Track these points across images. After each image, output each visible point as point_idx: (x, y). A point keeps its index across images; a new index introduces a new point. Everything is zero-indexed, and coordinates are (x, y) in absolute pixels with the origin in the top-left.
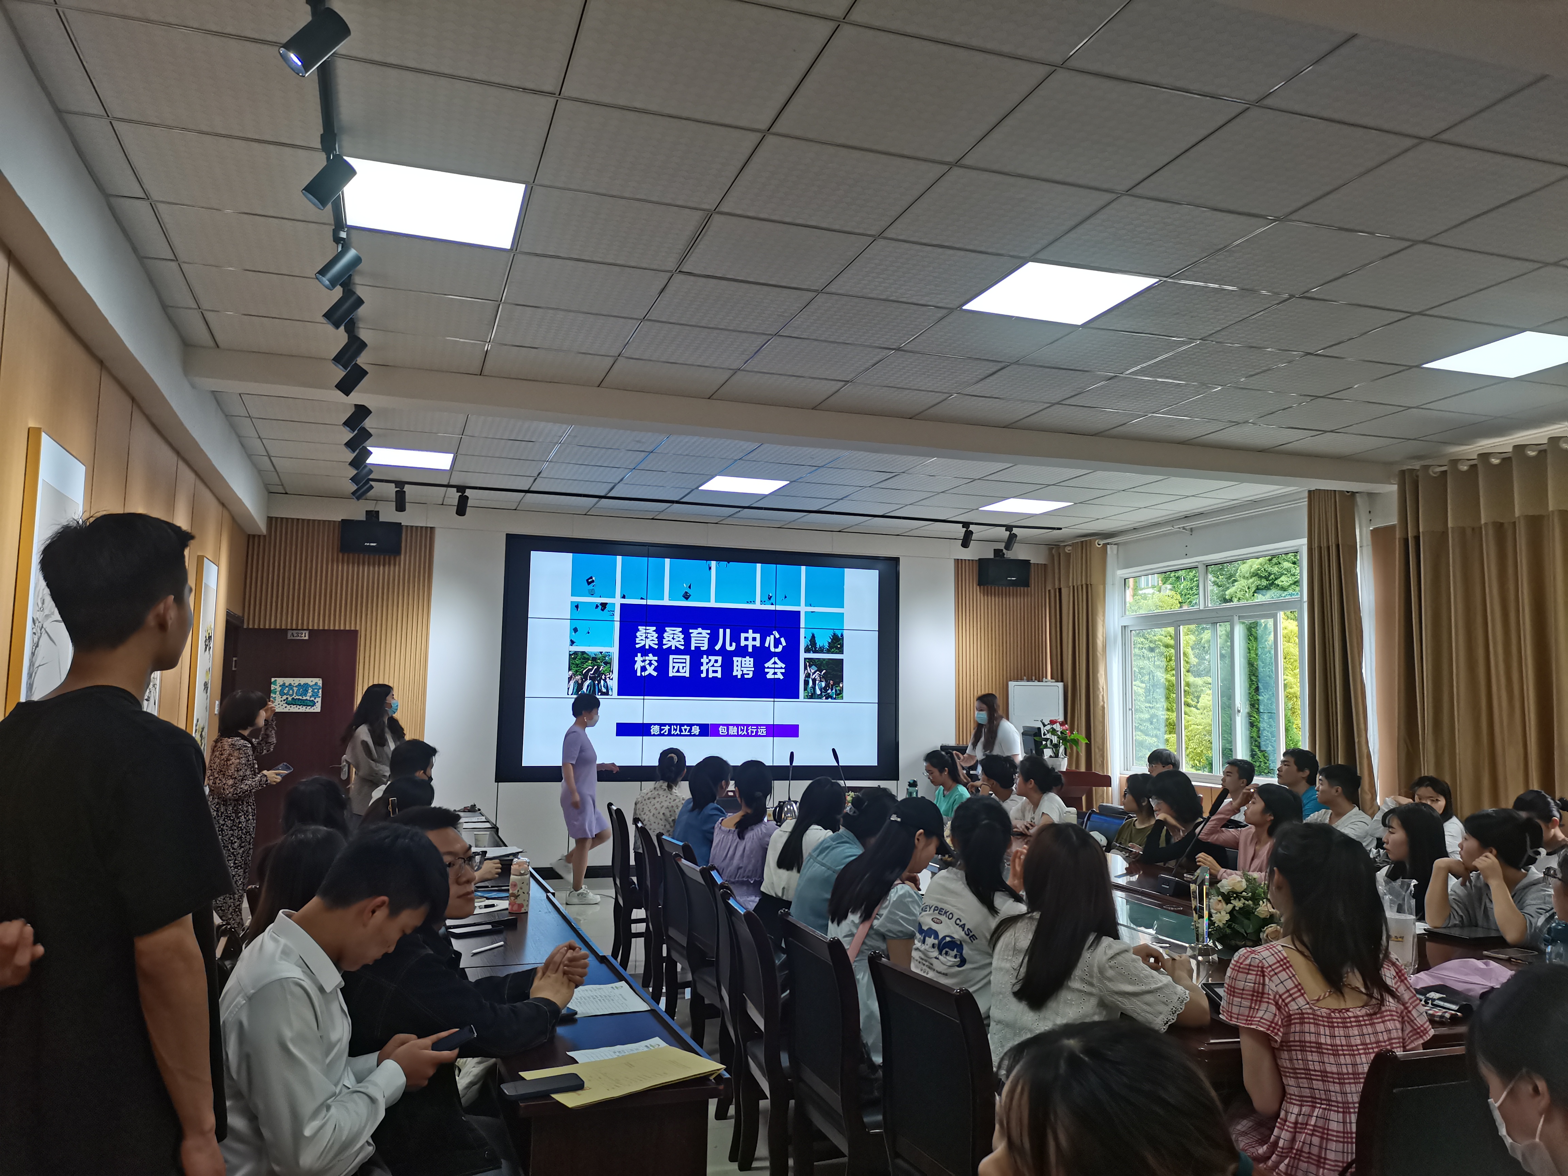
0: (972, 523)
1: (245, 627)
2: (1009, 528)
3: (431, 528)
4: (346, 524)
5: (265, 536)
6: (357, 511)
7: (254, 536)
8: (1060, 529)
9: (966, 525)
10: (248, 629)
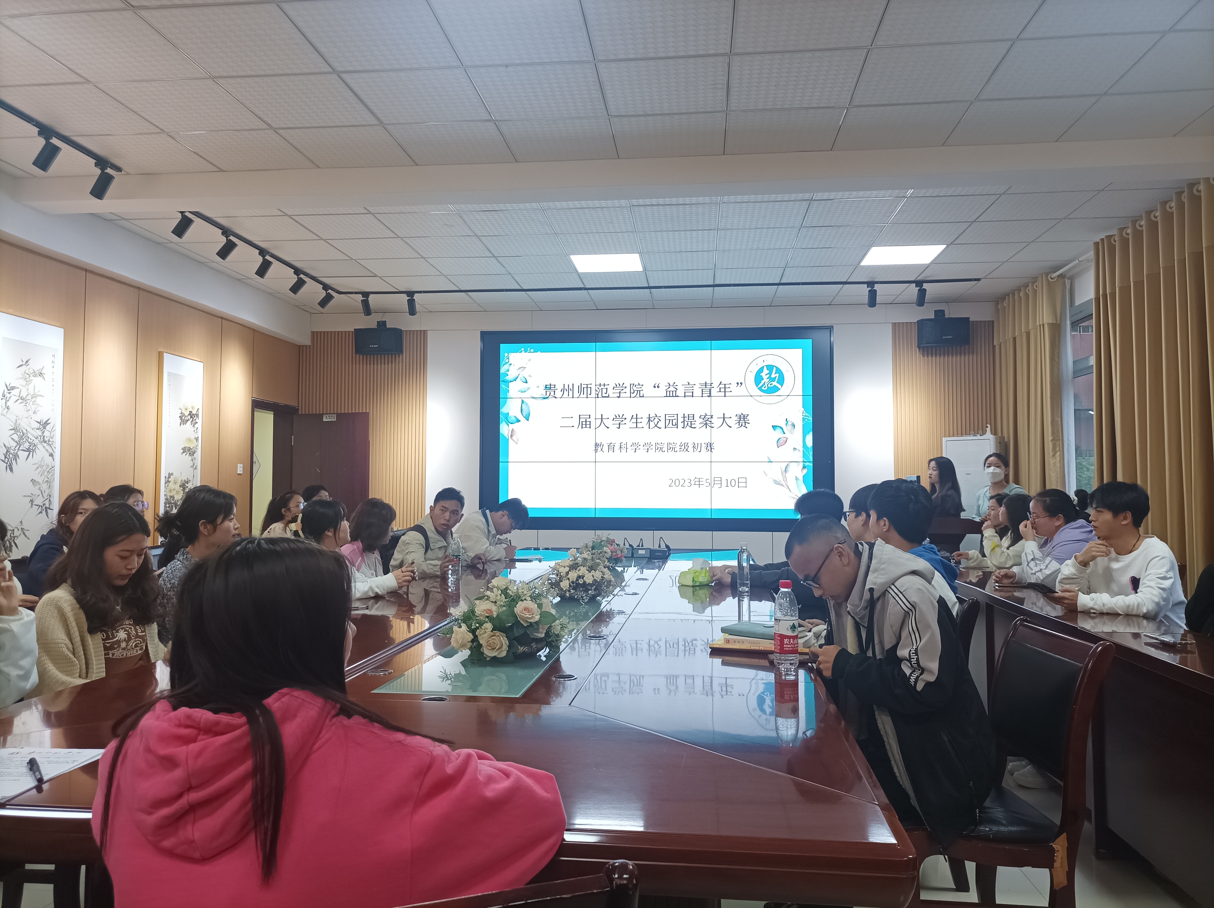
0: (877, 283)
1: (300, 413)
2: (919, 283)
3: (424, 331)
4: (358, 333)
5: (310, 346)
6: (370, 323)
7: (303, 346)
8: (979, 280)
9: (871, 284)
10: (302, 414)
